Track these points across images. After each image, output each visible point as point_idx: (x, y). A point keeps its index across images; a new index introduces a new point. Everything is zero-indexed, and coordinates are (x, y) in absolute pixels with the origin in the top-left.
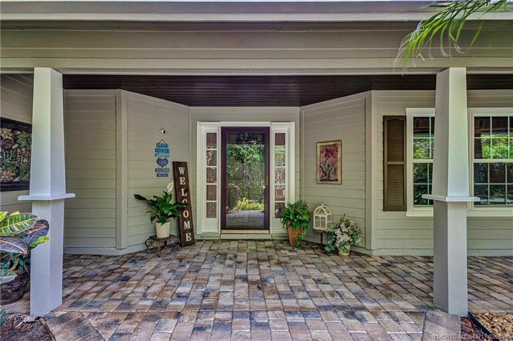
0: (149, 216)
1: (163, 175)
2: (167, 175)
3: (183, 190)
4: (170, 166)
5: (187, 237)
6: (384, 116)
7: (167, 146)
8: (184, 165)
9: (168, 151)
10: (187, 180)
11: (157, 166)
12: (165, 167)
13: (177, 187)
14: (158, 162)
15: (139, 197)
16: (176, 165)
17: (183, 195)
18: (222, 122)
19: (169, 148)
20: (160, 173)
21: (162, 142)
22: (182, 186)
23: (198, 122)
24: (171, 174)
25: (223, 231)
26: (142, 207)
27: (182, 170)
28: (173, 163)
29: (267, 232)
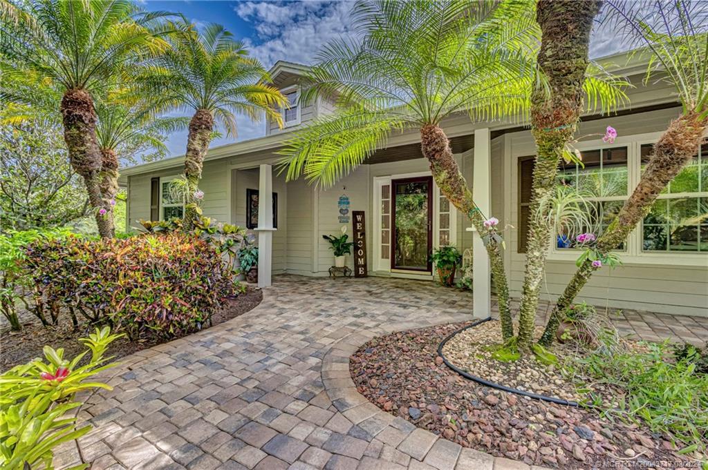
0: (332, 252)
1: (344, 222)
2: (348, 222)
3: (359, 233)
4: (350, 215)
5: (360, 271)
6: (519, 158)
7: (347, 199)
8: (362, 213)
9: (348, 203)
10: (364, 226)
11: (340, 215)
12: (346, 215)
13: (355, 231)
14: (340, 212)
15: (325, 237)
16: (355, 214)
17: (359, 237)
18: (393, 176)
19: (350, 200)
20: (343, 221)
21: (344, 196)
22: (359, 231)
23: (374, 178)
24: (351, 221)
25: (393, 270)
26: (327, 244)
27: (359, 218)
28: (353, 212)
29: (430, 273)
